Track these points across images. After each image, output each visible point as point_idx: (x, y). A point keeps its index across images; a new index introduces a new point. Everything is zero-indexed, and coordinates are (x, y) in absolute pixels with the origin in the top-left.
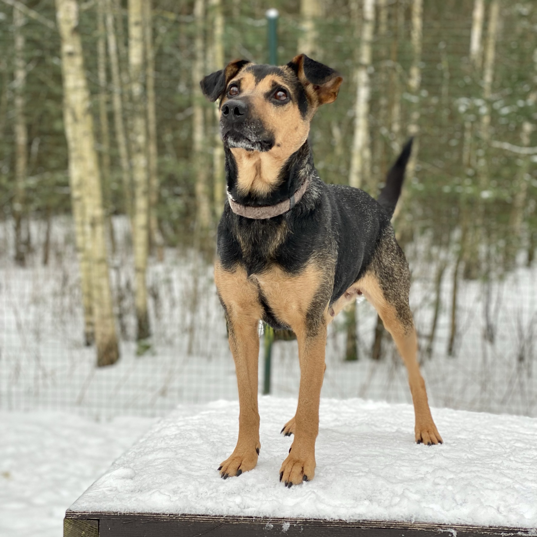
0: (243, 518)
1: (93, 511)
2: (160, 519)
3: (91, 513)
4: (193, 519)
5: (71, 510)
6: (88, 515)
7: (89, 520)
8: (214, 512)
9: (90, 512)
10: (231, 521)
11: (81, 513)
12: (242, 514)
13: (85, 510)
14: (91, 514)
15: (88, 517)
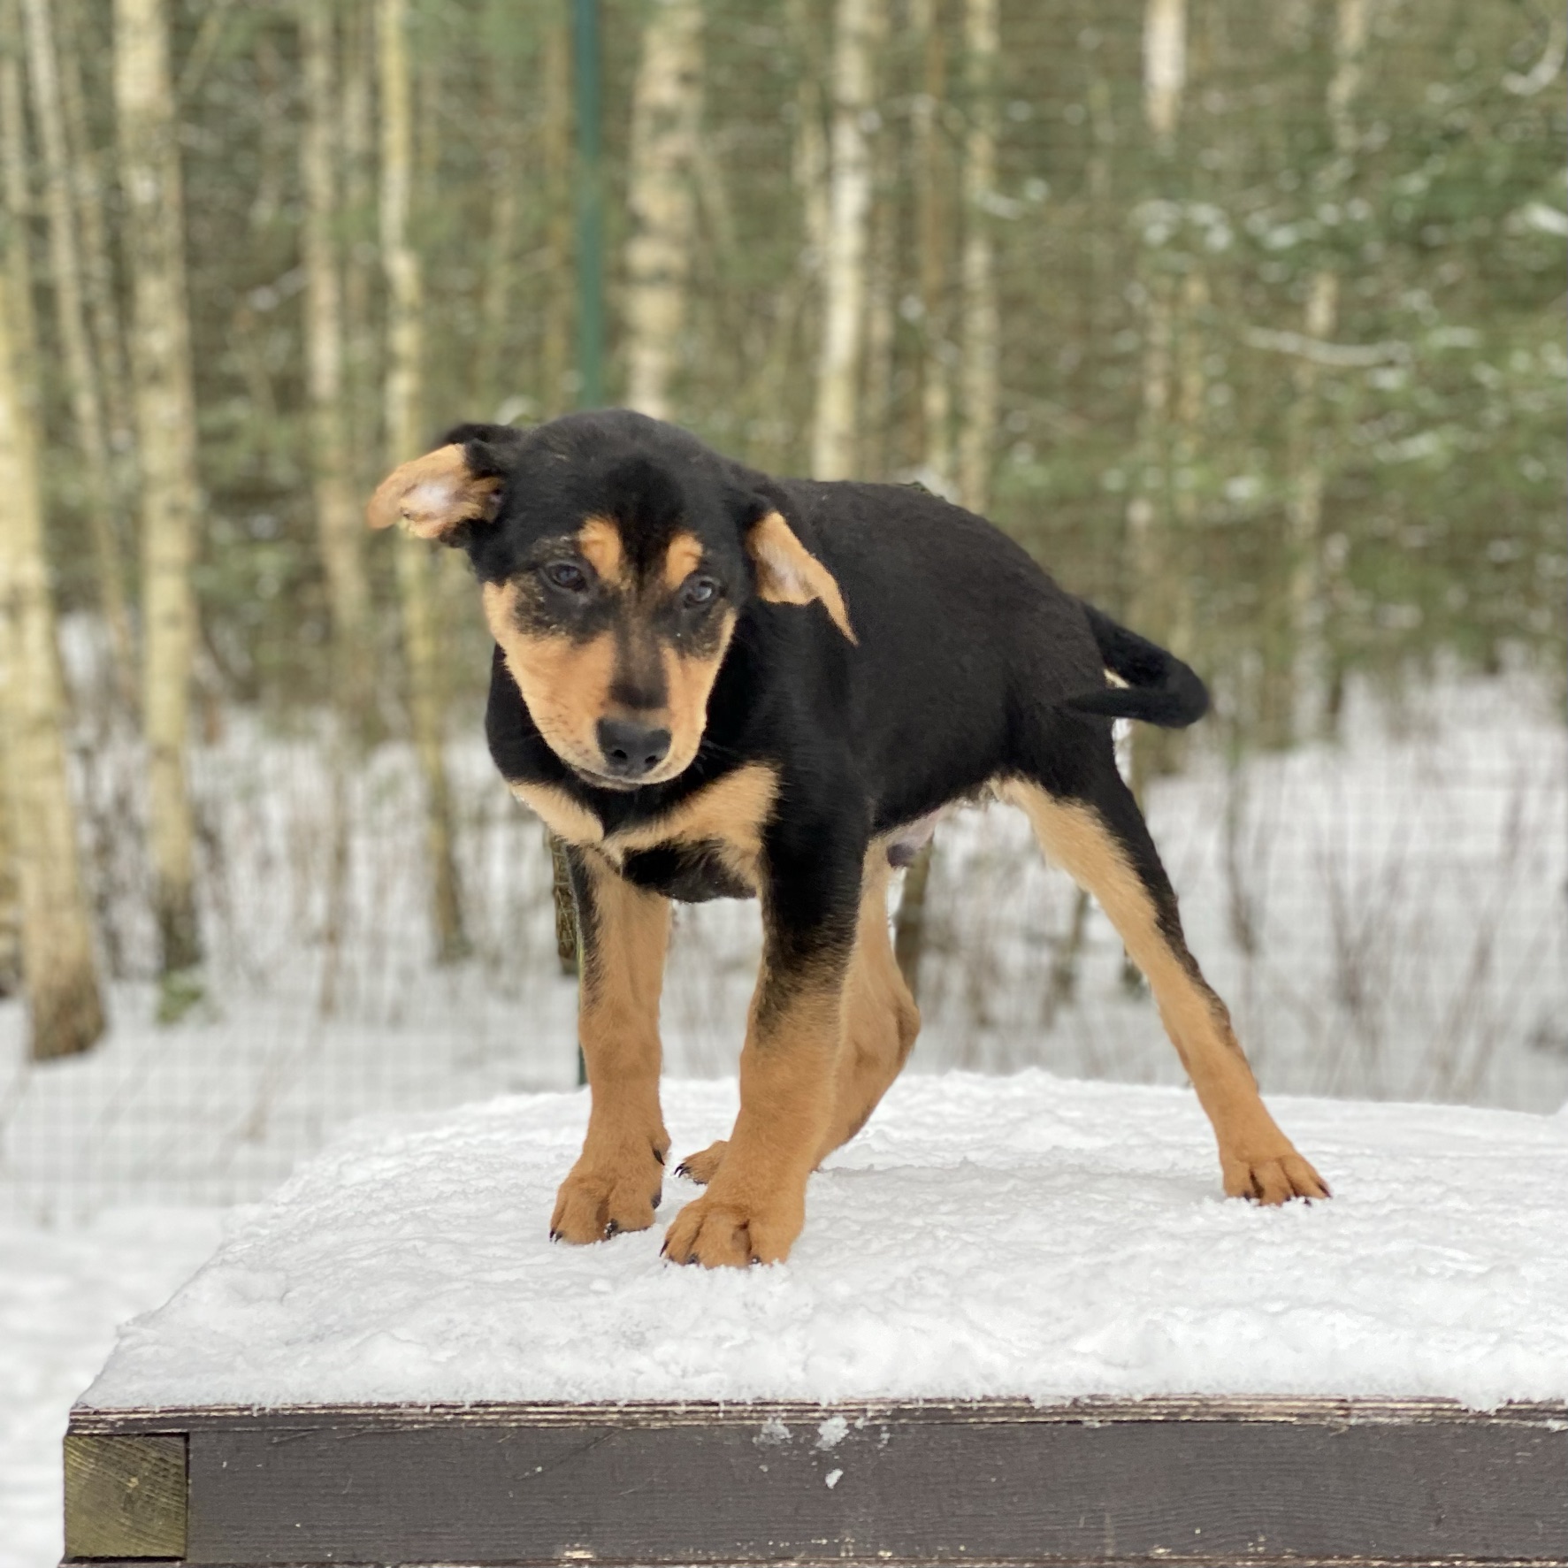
0: (684, 1408)
1: (167, 1405)
2: (399, 1421)
3: (161, 1412)
4: (515, 1417)
5: (87, 1407)
6: (151, 1420)
7: (153, 1439)
8: (584, 1392)
9: (157, 1410)
10: (644, 1419)
11: (125, 1413)
12: (681, 1396)
13: (137, 1405)
14: (158, 1416)
15: (151, 1427)
